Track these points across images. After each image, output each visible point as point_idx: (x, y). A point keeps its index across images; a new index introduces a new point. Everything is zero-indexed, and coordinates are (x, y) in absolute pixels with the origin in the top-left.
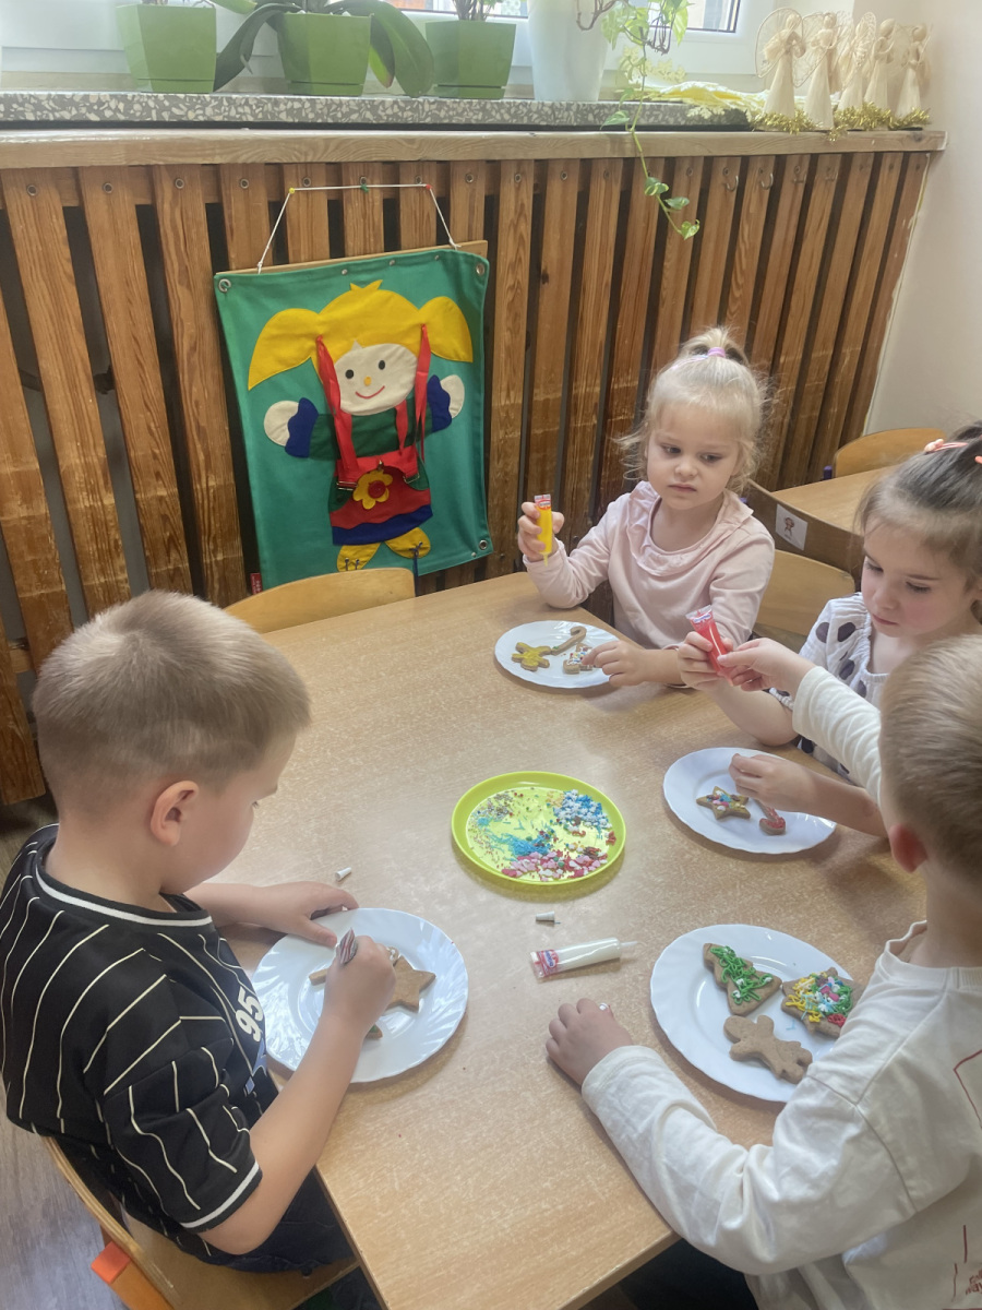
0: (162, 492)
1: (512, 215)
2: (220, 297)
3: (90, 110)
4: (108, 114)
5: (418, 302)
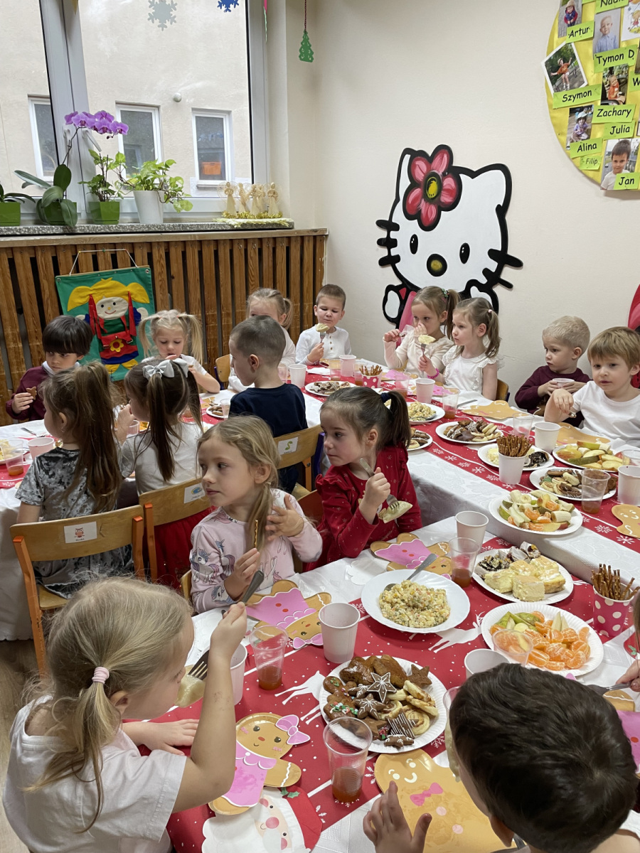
0: (38, 344)
1: (158, 258)
2: (57, 283)
3: (17, 231)
4: (22, 232)
5: (126, 285)
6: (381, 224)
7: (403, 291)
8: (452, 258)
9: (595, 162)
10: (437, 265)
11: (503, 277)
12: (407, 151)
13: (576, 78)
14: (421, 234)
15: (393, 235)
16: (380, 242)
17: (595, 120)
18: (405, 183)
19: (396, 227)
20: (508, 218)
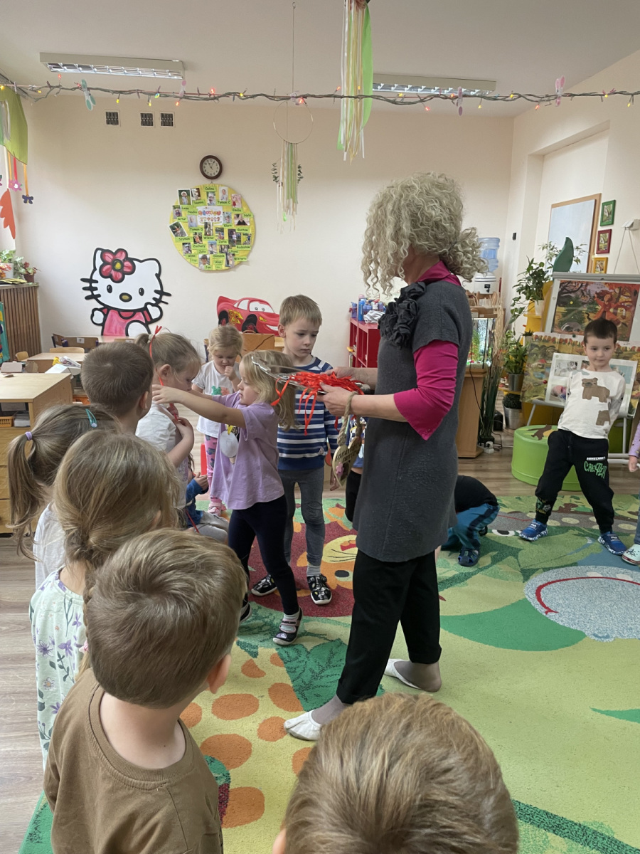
6: (83, 280)
7: (105, 311)
8: (135, 295)
9: (195, 261)
10: (126, 297)
11: (163, 300)
12: (98, 249)
13: (183, 233)
14: (113, 284)
15: (94, 285)
16: (85, 289)
17: (192, 248)
18: (99, 262)
19: (96, 282)
20: (161, 278)
